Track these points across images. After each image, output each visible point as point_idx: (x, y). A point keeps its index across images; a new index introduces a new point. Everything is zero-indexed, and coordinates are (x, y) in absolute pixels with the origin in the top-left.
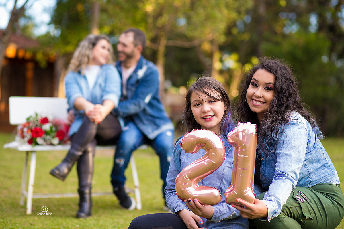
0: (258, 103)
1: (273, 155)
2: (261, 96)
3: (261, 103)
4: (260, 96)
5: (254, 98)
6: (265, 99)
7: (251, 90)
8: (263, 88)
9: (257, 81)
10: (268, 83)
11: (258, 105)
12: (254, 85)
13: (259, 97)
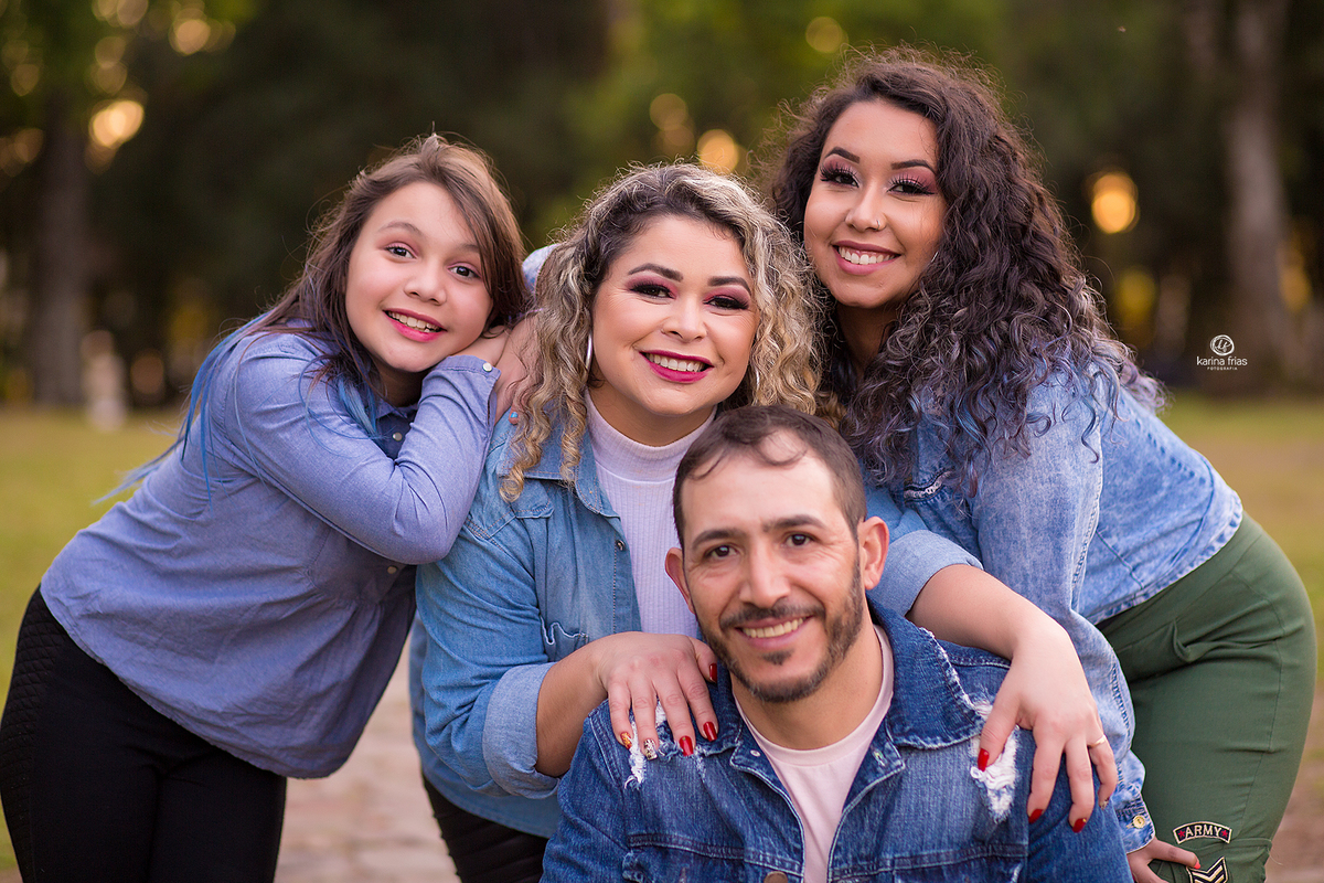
0: (866, 259)
1: (935, 505)
2: (879, 222)
3: (881, 257)
4: (874, 224)
5: (844, 236)
6: (899, 241)
7: (824, 204)
8: (885, 189)
9: (854, 159)
10: (906, 159)
11: (868, 269)
12: (838, 179)
13: (874, 230)
